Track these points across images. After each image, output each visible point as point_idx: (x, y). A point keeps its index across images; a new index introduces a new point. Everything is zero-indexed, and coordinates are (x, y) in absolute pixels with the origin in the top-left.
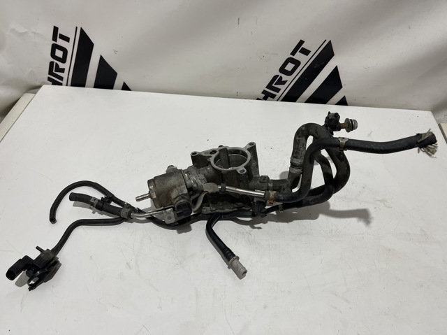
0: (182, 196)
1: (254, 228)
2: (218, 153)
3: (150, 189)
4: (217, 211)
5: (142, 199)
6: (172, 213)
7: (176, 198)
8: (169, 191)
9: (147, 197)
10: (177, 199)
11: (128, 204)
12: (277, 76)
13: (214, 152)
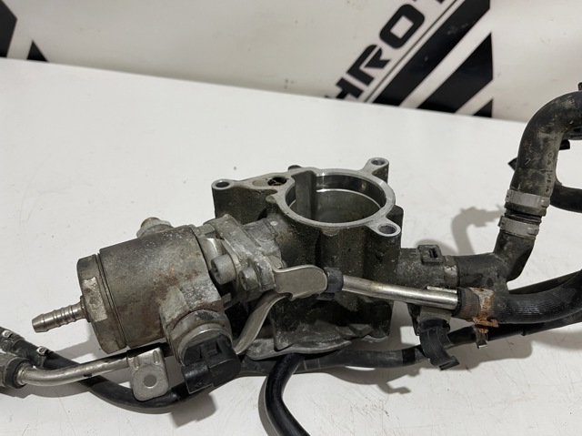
0: (205, 314)
1: (389, 390)
2: (291, 182)
3: (86, 291)
4: (292, 349)
5: (58, 323)
6: (159, 364)
7: (181, 318)
8: (153, 294)
9: (74, 317)
10: (185, 324)
11: (12, 336)
12: (372, 47)
13: (279, 180)
